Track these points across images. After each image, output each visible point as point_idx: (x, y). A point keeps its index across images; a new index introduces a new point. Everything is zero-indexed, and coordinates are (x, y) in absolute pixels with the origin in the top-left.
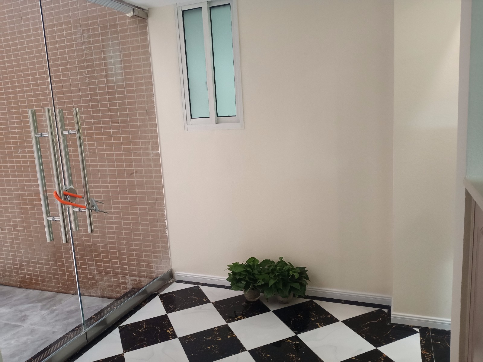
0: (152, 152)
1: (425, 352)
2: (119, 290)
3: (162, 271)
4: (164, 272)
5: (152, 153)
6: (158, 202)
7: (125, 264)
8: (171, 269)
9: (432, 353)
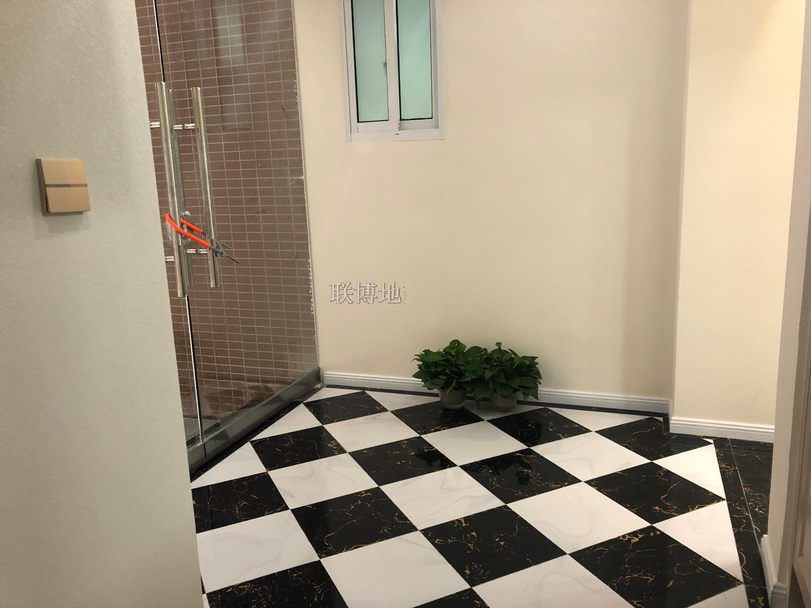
0: (290, 178)
1: (724, 466)
2: (229, 404)
3: (302, 371)
4: (306, 372)
5: (292, 180)
6: (299, 260)
7: (240, 362)
8: (319, 367)
9: (736, 467)
